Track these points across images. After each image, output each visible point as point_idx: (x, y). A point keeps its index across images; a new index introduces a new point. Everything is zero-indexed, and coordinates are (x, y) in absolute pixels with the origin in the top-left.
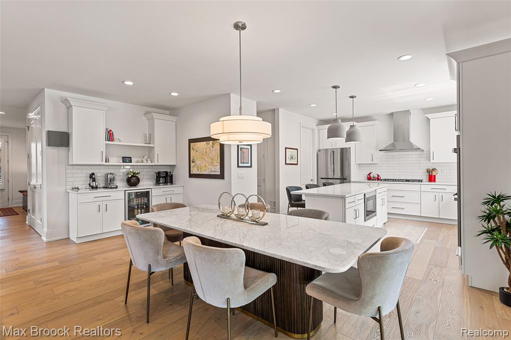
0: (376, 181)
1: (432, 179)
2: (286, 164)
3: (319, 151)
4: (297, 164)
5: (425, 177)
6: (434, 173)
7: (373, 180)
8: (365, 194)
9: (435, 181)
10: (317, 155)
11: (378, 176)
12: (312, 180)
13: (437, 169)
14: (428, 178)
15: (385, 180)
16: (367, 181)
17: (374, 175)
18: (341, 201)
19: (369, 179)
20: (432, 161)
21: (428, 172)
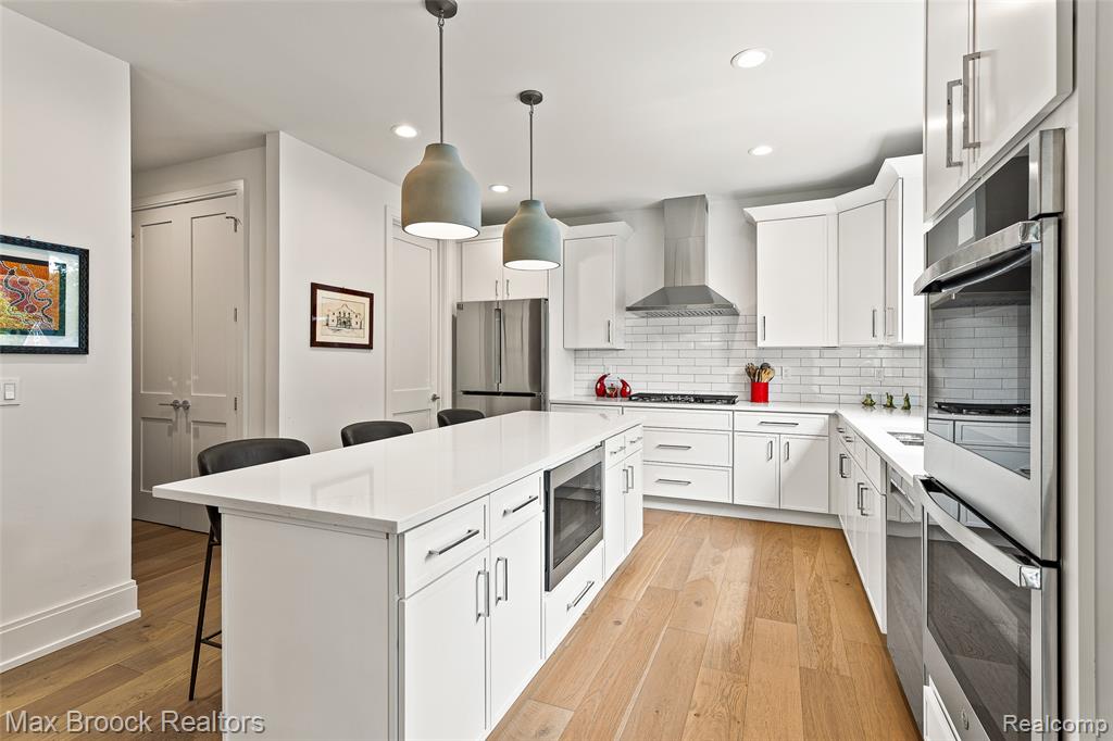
0: (619, 402)
1: (759, 393)
2: (314, 343)
3: (460, 306)
4: (369, 347)
5: (741, 389)
6: (764, 379)
7: (610, 396)
8: (547, 474)
9: (765, 400)
10: (454, 320)
11: (625, 384)
12: (435, 398)
13: (771, 365)
14: (749, 389)
15: (643, 397)
16: (593, 400)
17: (613, 381)
18: (379, 546)
19: (601, 392)
20: (761, 344)
21: (749, 374)
